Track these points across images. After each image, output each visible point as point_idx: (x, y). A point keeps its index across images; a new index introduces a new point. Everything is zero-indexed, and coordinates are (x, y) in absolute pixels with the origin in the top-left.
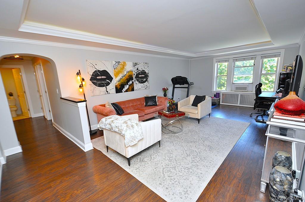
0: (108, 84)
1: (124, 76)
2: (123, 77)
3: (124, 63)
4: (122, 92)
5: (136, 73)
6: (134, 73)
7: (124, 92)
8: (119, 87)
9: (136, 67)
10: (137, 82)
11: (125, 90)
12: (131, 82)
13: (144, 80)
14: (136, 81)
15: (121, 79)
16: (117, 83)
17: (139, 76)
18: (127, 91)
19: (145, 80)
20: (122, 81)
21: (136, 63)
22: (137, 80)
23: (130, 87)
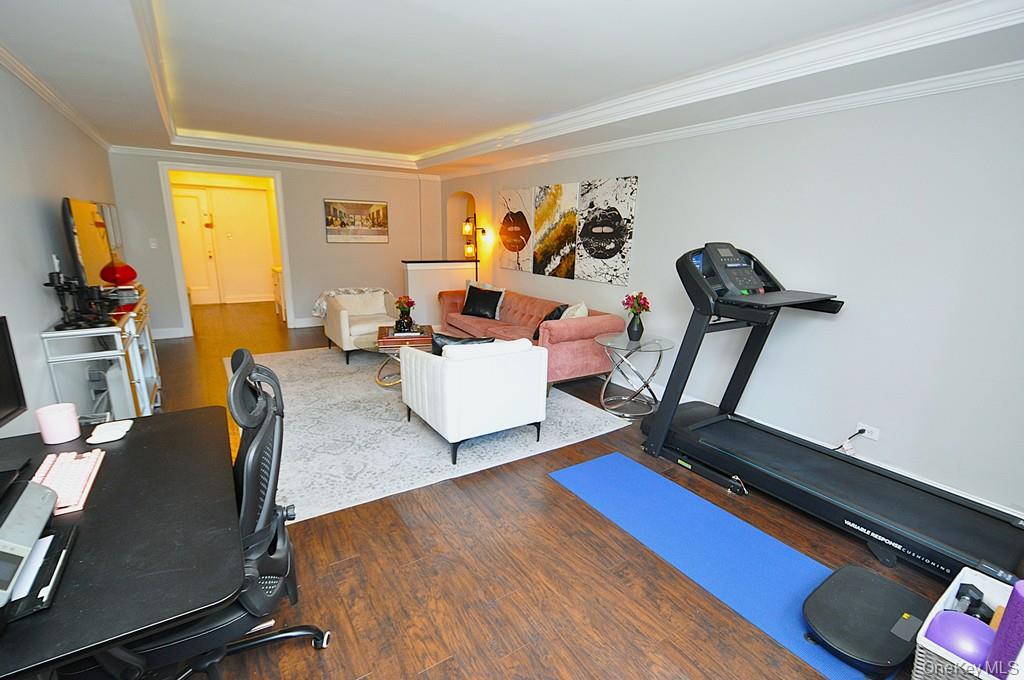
0: (522, 246)
1: (554, 228)
2: (550, 230)
3: (558, 187)
4: (544, 274)
5: (585, 219)
6: (578, 218)
7: (547, 274)
8: (539, 258)
9: (589, 197)
10: (582, 250)
11: (551, 270)
12: (566, 250)
13: (608, 247)
14: (582, 247)
15: (546, 235)
16: (538, 246)
17: (594, 230)
18: (554, 274)
19: (612, 246)
20: (547, 242)
21: (590, 185)
22: (586, 245)
23: (564, 265)
